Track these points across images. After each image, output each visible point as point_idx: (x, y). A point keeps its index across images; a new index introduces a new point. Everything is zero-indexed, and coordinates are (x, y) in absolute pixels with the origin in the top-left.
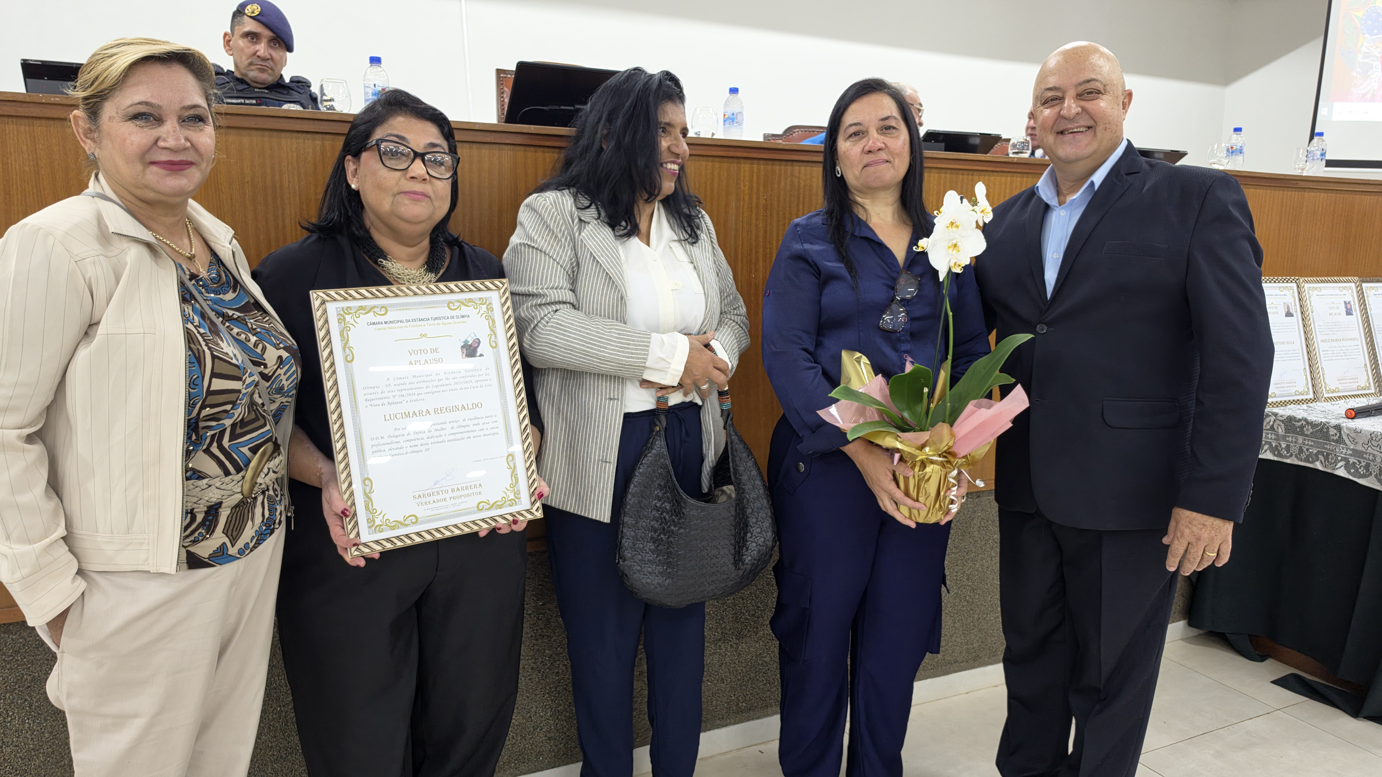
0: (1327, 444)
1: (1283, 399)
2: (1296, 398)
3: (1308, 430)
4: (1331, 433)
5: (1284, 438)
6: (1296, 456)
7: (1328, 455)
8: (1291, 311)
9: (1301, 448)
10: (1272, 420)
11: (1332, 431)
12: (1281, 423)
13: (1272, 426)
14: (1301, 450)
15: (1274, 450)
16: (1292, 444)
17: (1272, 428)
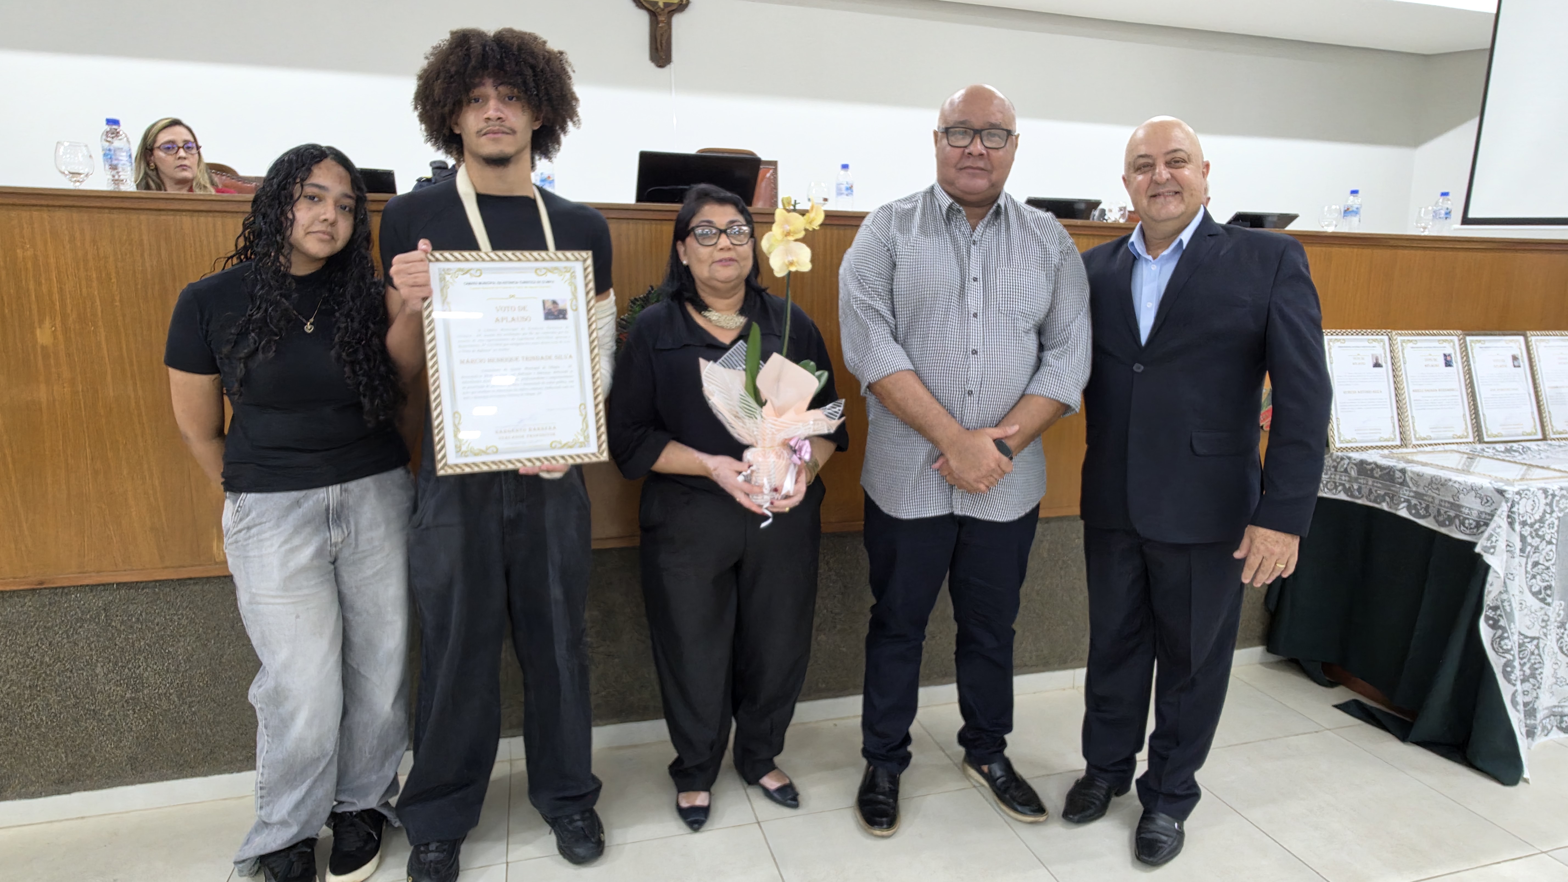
0: (1393, 486)
1: (1364, 445)
2: (1379, 444)
3: (1377, 473)
4: (1397, 476)
5: (1356, 480)
6: (1367, 498)
7: (1393, 496)
8: (1380, 362)
9: (1370, 490)
10: (1346, 463)
11: (1398, 474)
12: (1353, 466)
14: (1370, 492)
15: (1347, 491)
16: (1363, 486)
17: (1346, 471)
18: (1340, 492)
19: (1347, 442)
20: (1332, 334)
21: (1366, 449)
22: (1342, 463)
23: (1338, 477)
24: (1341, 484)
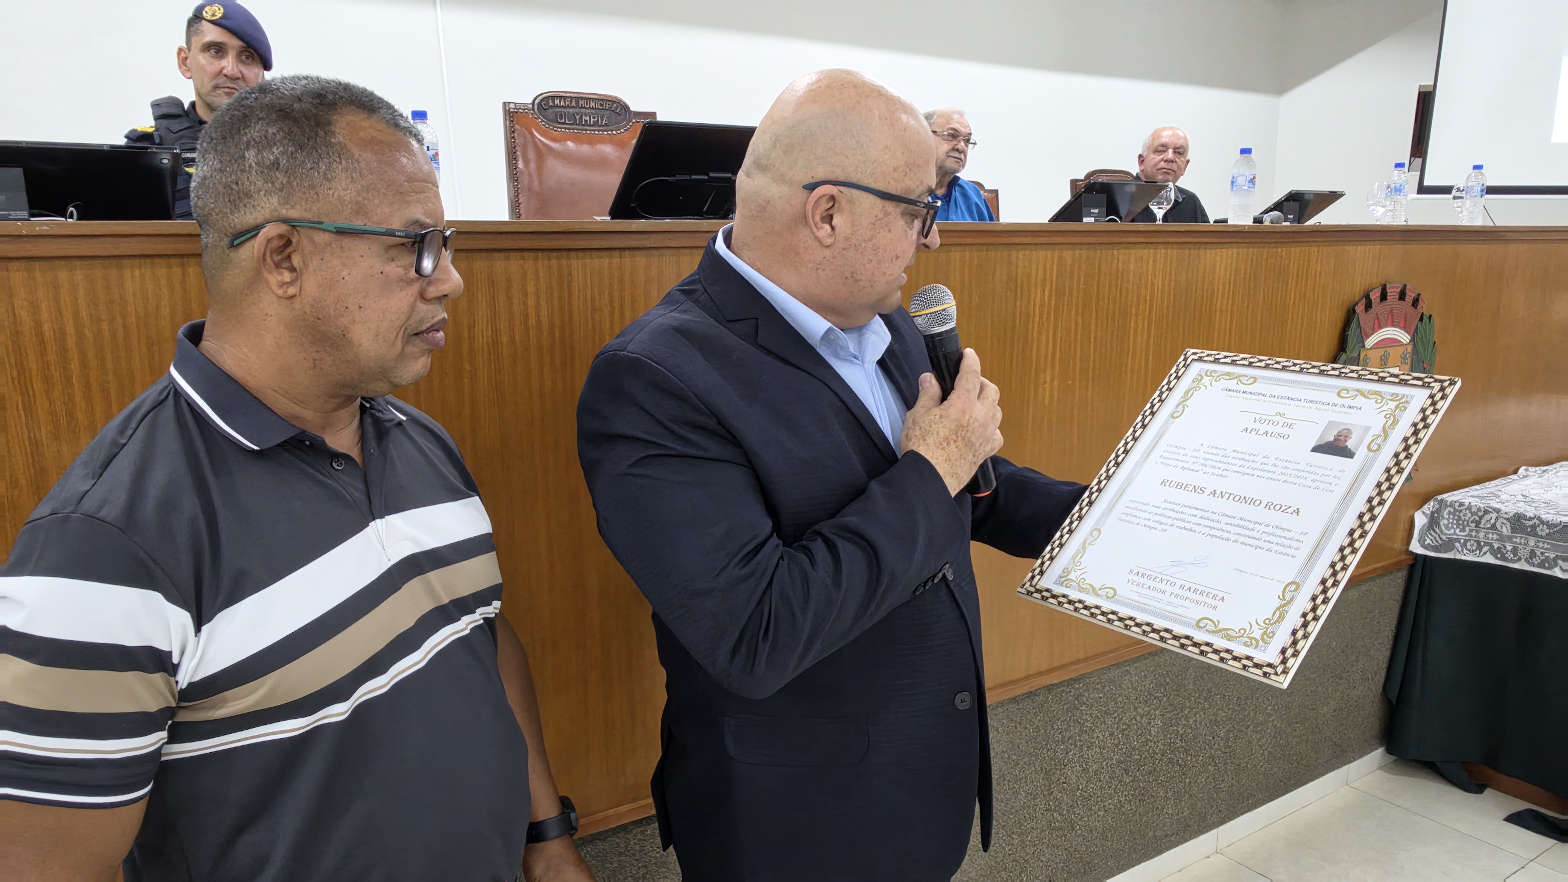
5: (1510, 539)
6: (1526, 560)
13: (1494, 525)
14: (1533, 554)
17: (1494, 527)
24: (1487, 544)
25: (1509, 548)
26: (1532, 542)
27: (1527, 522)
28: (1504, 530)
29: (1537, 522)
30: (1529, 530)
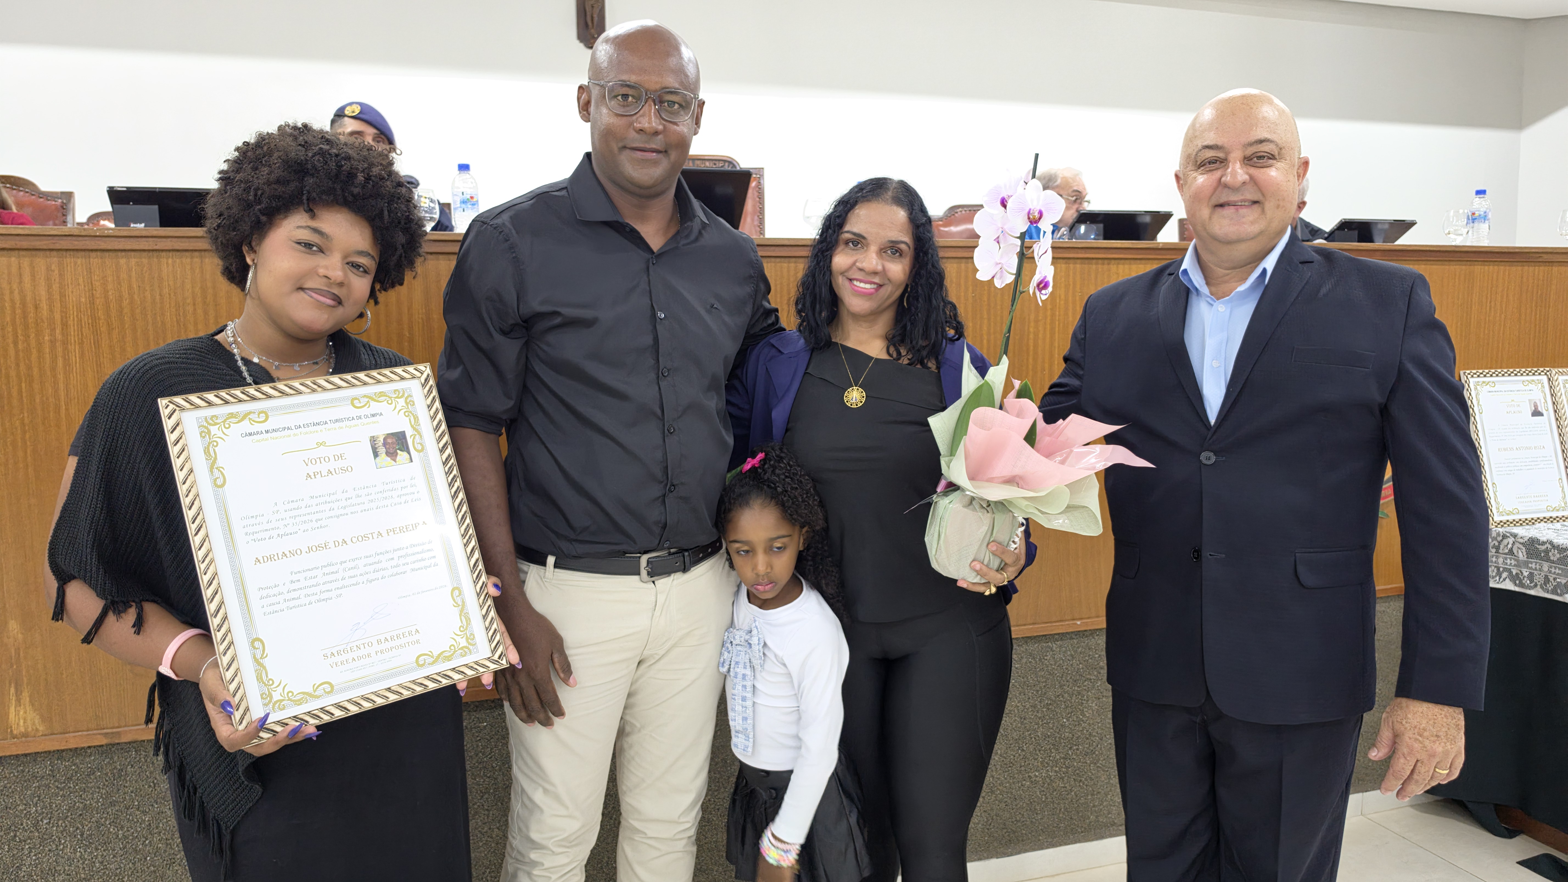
1: (1529, 517)
2: (1548, 515)
3: (1555, 555)
5: (1526, 564)
6: (1542, 587)
8: (1540, 409)
9: (1546, 577)
10: (1511, 542)
12: (1521, 546)
13: (1511, 551)
14: (1546, 579)
15: (1514, 578)
16: (1535, 572)
17: (1511, 552)
18: (1504, 580)
19: (1508, 514)
20: (1479, 376)
21: (1532, 522)
22: (1505, 542)
23: (1501, 560)
24: (1505, 570)
25: (1526, 574)
26: (1546, 566)
27: (1540, 547)
28: (1520, 555)
29: (1549, 546)
30: (1542, 555)
